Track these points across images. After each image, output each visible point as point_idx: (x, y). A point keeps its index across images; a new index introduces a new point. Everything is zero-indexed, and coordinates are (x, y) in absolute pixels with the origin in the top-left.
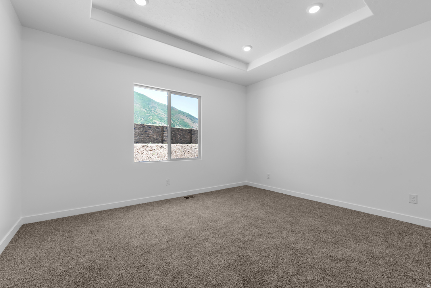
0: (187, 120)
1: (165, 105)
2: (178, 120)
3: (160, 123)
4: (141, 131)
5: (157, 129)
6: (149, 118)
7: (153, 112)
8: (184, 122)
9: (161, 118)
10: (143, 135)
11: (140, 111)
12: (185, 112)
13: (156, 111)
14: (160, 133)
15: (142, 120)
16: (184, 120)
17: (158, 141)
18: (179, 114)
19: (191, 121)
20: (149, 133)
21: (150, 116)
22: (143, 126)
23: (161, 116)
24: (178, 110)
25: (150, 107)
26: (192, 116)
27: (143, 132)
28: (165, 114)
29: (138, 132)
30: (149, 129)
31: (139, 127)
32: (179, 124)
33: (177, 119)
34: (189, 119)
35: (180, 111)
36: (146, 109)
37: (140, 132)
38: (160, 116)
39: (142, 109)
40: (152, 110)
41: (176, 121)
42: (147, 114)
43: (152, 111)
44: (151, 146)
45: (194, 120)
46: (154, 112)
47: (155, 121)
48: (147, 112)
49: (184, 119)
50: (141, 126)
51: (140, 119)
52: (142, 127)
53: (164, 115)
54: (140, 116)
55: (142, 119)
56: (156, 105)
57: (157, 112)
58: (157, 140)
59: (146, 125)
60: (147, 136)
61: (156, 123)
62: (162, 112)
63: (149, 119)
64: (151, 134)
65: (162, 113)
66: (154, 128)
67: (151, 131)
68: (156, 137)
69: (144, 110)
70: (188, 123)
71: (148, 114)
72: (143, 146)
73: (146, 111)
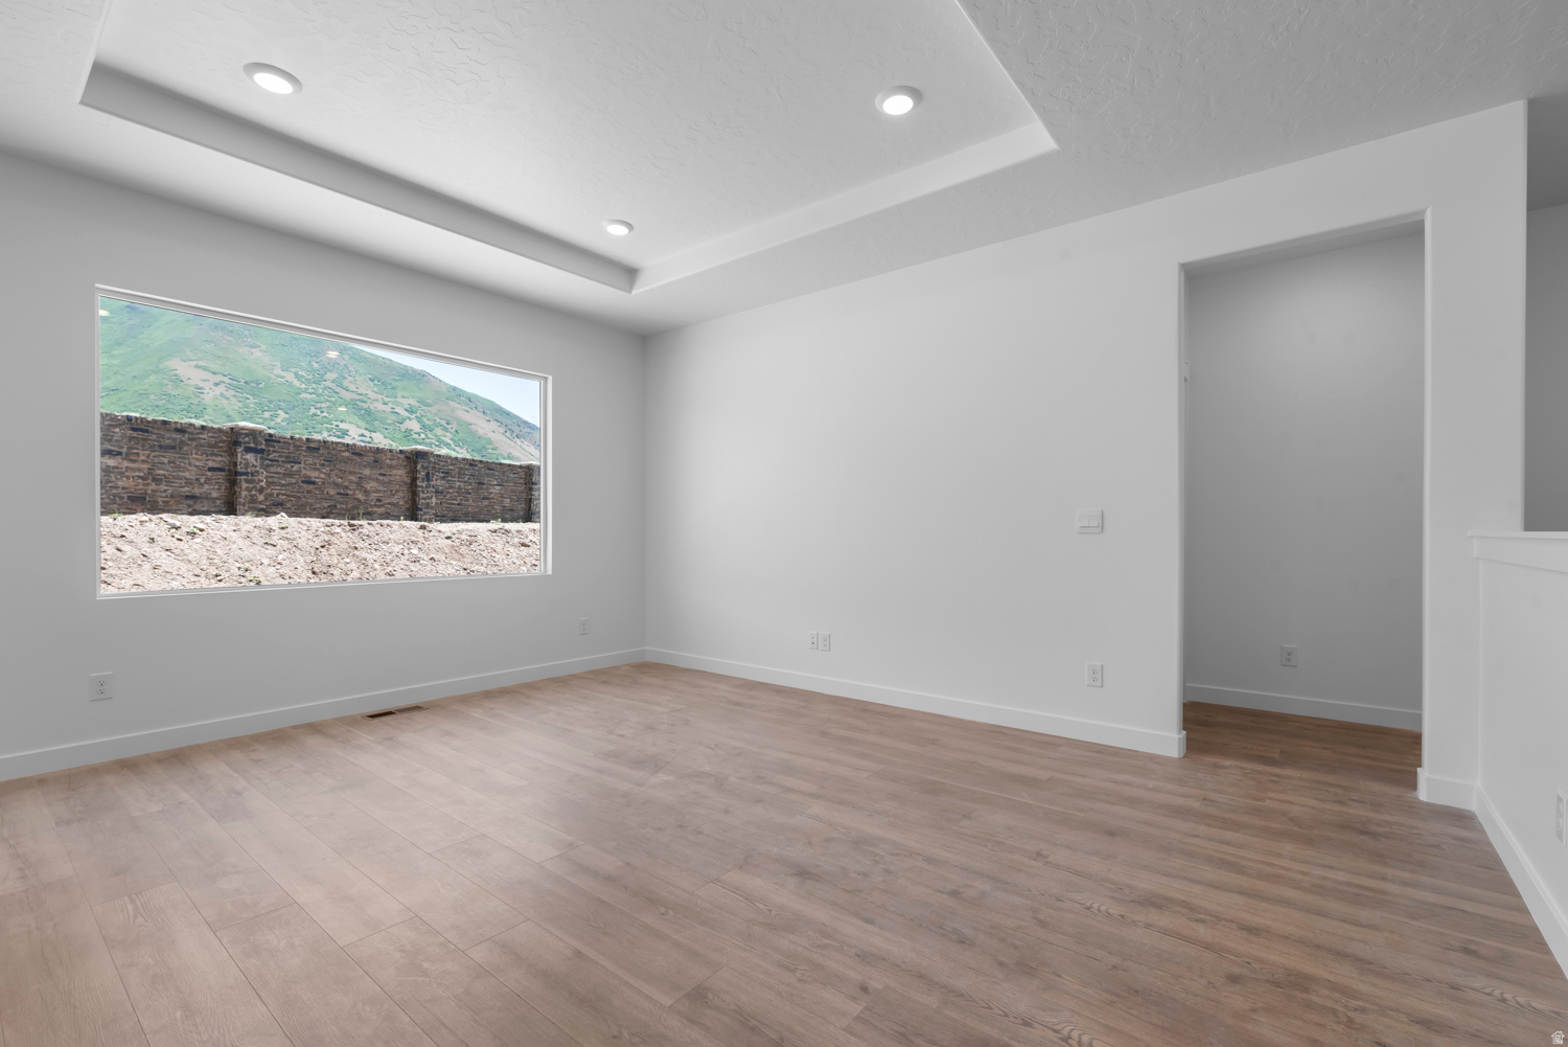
0: (486, 428)
1: (387, 362)
2: (449, 427)
3: (367, 433)
4: (465, 482)
5: (512, 475)
6: (313, 410)
7: (332, 386)
8: (473, 434)
9: (369, 412)
10: (470, 493)
11: (270, 378)
12: (476, 396)
13: (346, 383)
14: (522, 488)
15: (278, 420)
16: (474, 428)
17: (516, 515)
18: (451, 403)
19: (502, 430)
20: (488, 489)
21: (319, 405)
22: (471, 465)
23: (372, 407)
24: (446, 384)
25: (316, 365)
26: (508, 414)
27: (470, 484)
28: (386, 400)
29: (458, 484)
30: (488, 475)
31: (461, 469)
32: (451, 442)
33: (443, 422)
34: (494, 425)
35: (454, 389)
36: (297, 375)
37: (461, 484)
38: (365, 406)
39: (278, 371)
40: (325, 377)
41: (439, 431)
42: (304, 395)
43: (328, 384)
44: (518, 532)
45: (516, 429)
46: (338, 390)
47: (343, 426)
48: (303, 386)
49: (472, 421)
50: (466, 464)
51: (267, 415)
52: (467, 467)
53: (385, 404)
54: (271, 402)
55: (277, 416)
56: (346, 357)
57: (352, 387)
58: (512, 510)
59: (481, 462)
60: (483, 499)
61: (345, 433)
62: (376, 389)
63: (314, 415)
64: (494, 491)
65: (372, 395)
66: (504, 472)
67: (495, 483)
68: (508, 500)
69: (290, 377)
70: (489, 441)
71: (309, 396)
72: (495, 531)
73: (296, 383)
